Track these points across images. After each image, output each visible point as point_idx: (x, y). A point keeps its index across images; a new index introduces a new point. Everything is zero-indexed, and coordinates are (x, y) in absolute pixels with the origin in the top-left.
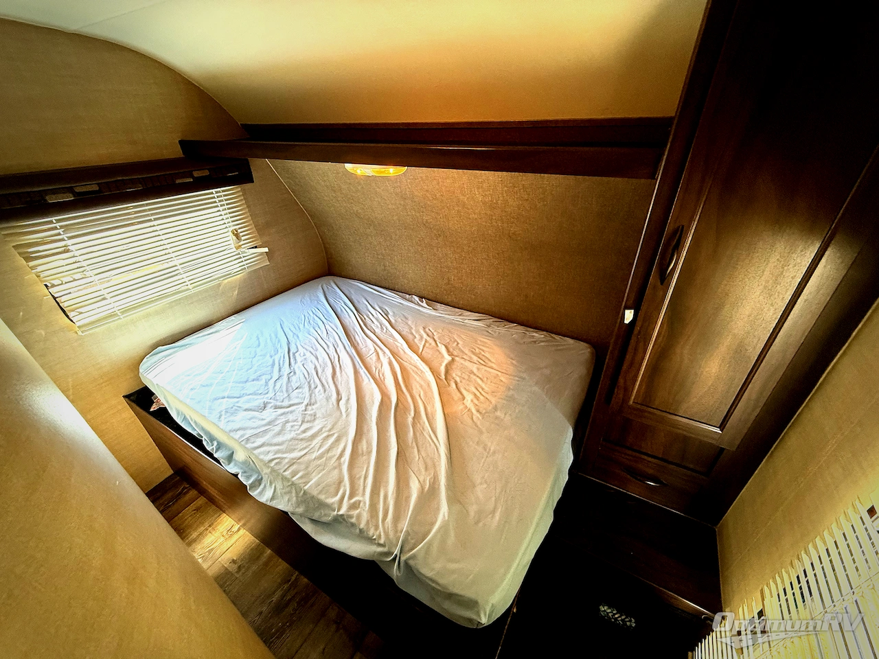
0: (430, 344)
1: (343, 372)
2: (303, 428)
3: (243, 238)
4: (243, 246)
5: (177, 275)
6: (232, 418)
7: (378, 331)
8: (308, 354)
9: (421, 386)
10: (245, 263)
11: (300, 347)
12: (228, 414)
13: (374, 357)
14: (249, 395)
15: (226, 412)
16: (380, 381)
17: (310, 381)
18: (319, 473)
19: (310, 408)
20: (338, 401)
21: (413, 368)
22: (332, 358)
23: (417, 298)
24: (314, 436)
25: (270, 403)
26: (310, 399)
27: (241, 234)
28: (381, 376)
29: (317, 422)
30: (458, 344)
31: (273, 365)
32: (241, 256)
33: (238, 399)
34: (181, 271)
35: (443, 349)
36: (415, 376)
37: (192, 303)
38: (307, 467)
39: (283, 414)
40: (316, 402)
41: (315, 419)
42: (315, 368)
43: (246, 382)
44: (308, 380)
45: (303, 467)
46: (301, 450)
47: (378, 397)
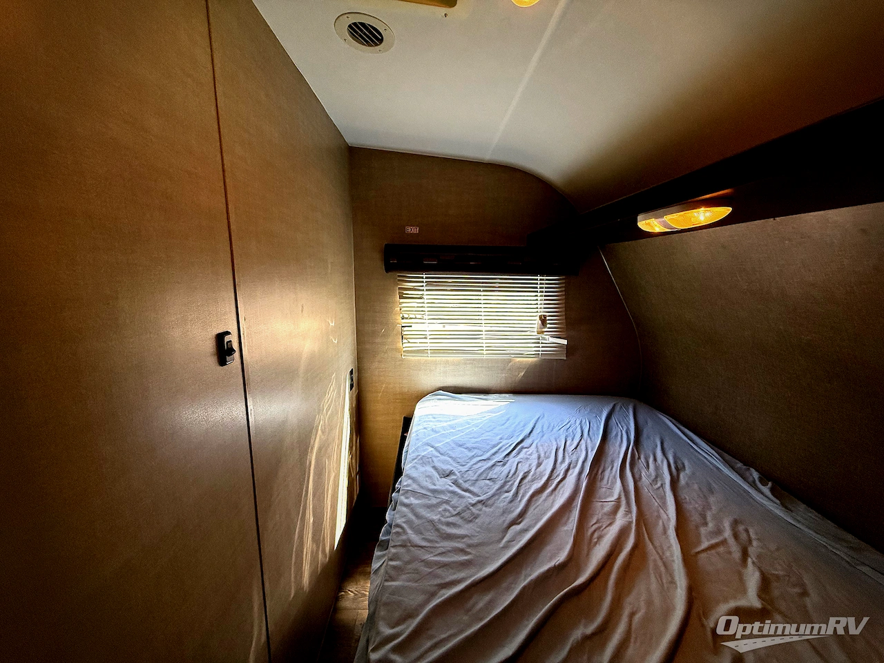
0: (730, 553)
1: (552, 497)
2: (451, 520)
3: (548, 326)
4: (545, 333)
5: (479, 338)
6: (418, 466)
7: (645, 481)
8: (535, 456)
9: (649, 603)
10: (540, 349)
11: (534, 445)
12: (421, 462)
13: (608, 507)
14: (450, 457)
15: (421, 459)
16: (586, 541)
17: (509, 482)
18: (410, 581)
19: (480, 506)
20: (514, 522)
21: (660, 563)
22: (555, 475)
23: (756, 475)
24: (449, 537)
25: (455, 475)
26: (489, 499)
27: (548, 322)
28: (596, 535)
29: (471, 525)
30: (805, 594)
31: (494, 446)
32: (540, 341)
33: (439, 455)
34: (484, 337)
35: (752, 579)
36: (653, 579)
37: (481, 367)
38: (409, 562)
39: (453, 493)
40: (491, 506)
41: (471, 521)
42: (528, 472)
43: (460, 446)
44: (508, 479)
45: (407, 558)
46: (425, 539)
47: (562, 557)
